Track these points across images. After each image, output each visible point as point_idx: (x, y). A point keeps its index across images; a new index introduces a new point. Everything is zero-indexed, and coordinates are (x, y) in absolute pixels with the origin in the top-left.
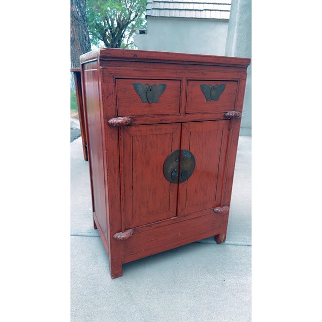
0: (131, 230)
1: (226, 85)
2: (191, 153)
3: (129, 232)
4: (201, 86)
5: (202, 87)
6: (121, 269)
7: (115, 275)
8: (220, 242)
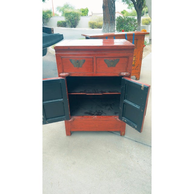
1: (119, 59)
5: (105, 61)
6: (70, 133)
7: (67, 135)
8: (121, 135)
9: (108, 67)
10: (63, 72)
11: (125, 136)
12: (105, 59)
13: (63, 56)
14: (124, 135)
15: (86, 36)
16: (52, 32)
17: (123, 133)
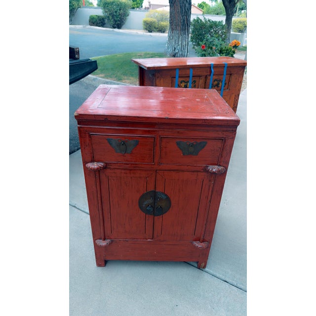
0: (109, 240)
1: (206, 143)
2: (166, 195)
3: (108, 241)
4: (177, 142)
5: (178, 144)
6: (103, 263)
7: (99, 265)
8: (199, 268)
9: (184, 155)
10: (93, 161)
11: (206, 269)
12: (178, 140)
13: (93, 132)
14: (205, 267)
15: (141, 64)
16: (77, 56)
17: (203, 264)
